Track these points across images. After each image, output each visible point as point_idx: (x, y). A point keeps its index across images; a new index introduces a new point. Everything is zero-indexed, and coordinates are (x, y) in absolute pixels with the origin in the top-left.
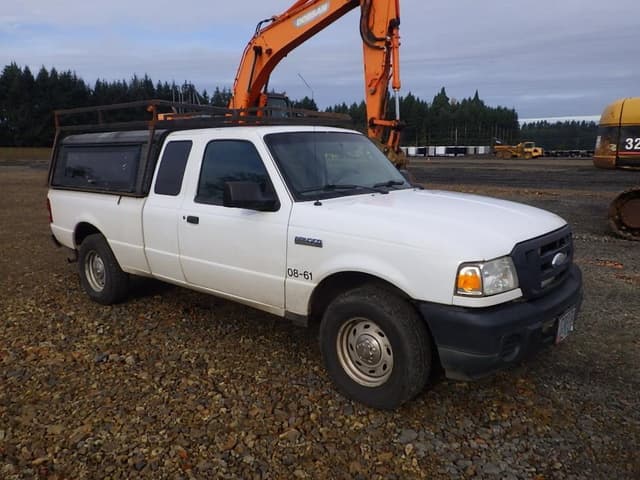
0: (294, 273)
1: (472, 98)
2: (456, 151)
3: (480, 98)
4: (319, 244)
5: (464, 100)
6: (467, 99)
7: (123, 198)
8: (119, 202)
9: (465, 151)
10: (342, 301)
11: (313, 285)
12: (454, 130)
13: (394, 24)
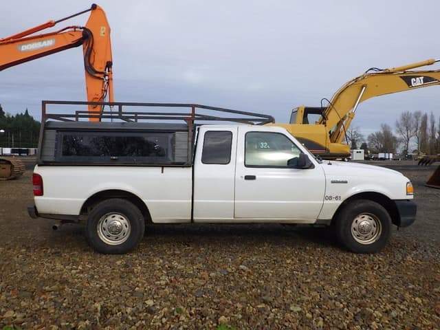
0: (330, 198)
1: (24, 114)
2: (20, 152)
3: (30, 114)
4: (346, 182)
5: (18, 115)
6: (20, 114)
7: (165, 169)
8: (162, 172)
9: (27, 152)
10: (356, 207)
11: (340, 202)
12: (11, 136)
13: (109, 65)
